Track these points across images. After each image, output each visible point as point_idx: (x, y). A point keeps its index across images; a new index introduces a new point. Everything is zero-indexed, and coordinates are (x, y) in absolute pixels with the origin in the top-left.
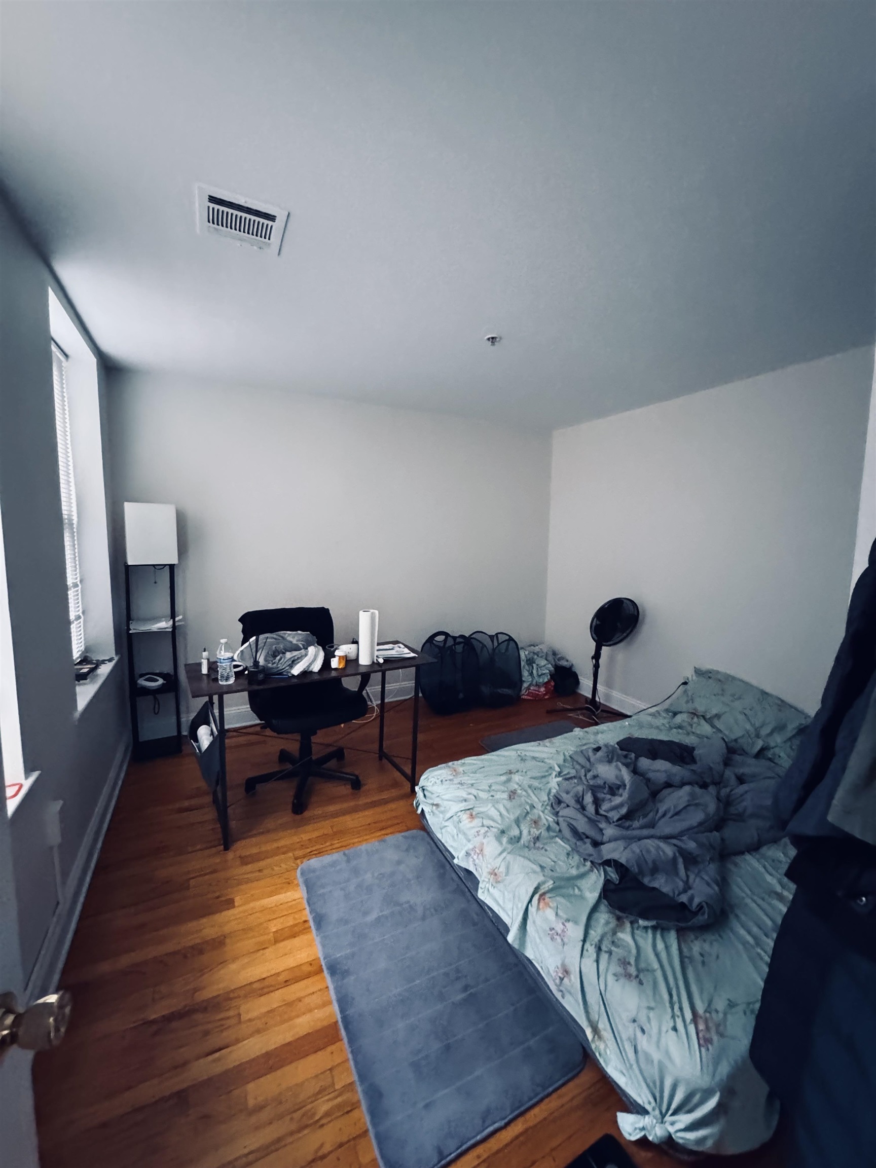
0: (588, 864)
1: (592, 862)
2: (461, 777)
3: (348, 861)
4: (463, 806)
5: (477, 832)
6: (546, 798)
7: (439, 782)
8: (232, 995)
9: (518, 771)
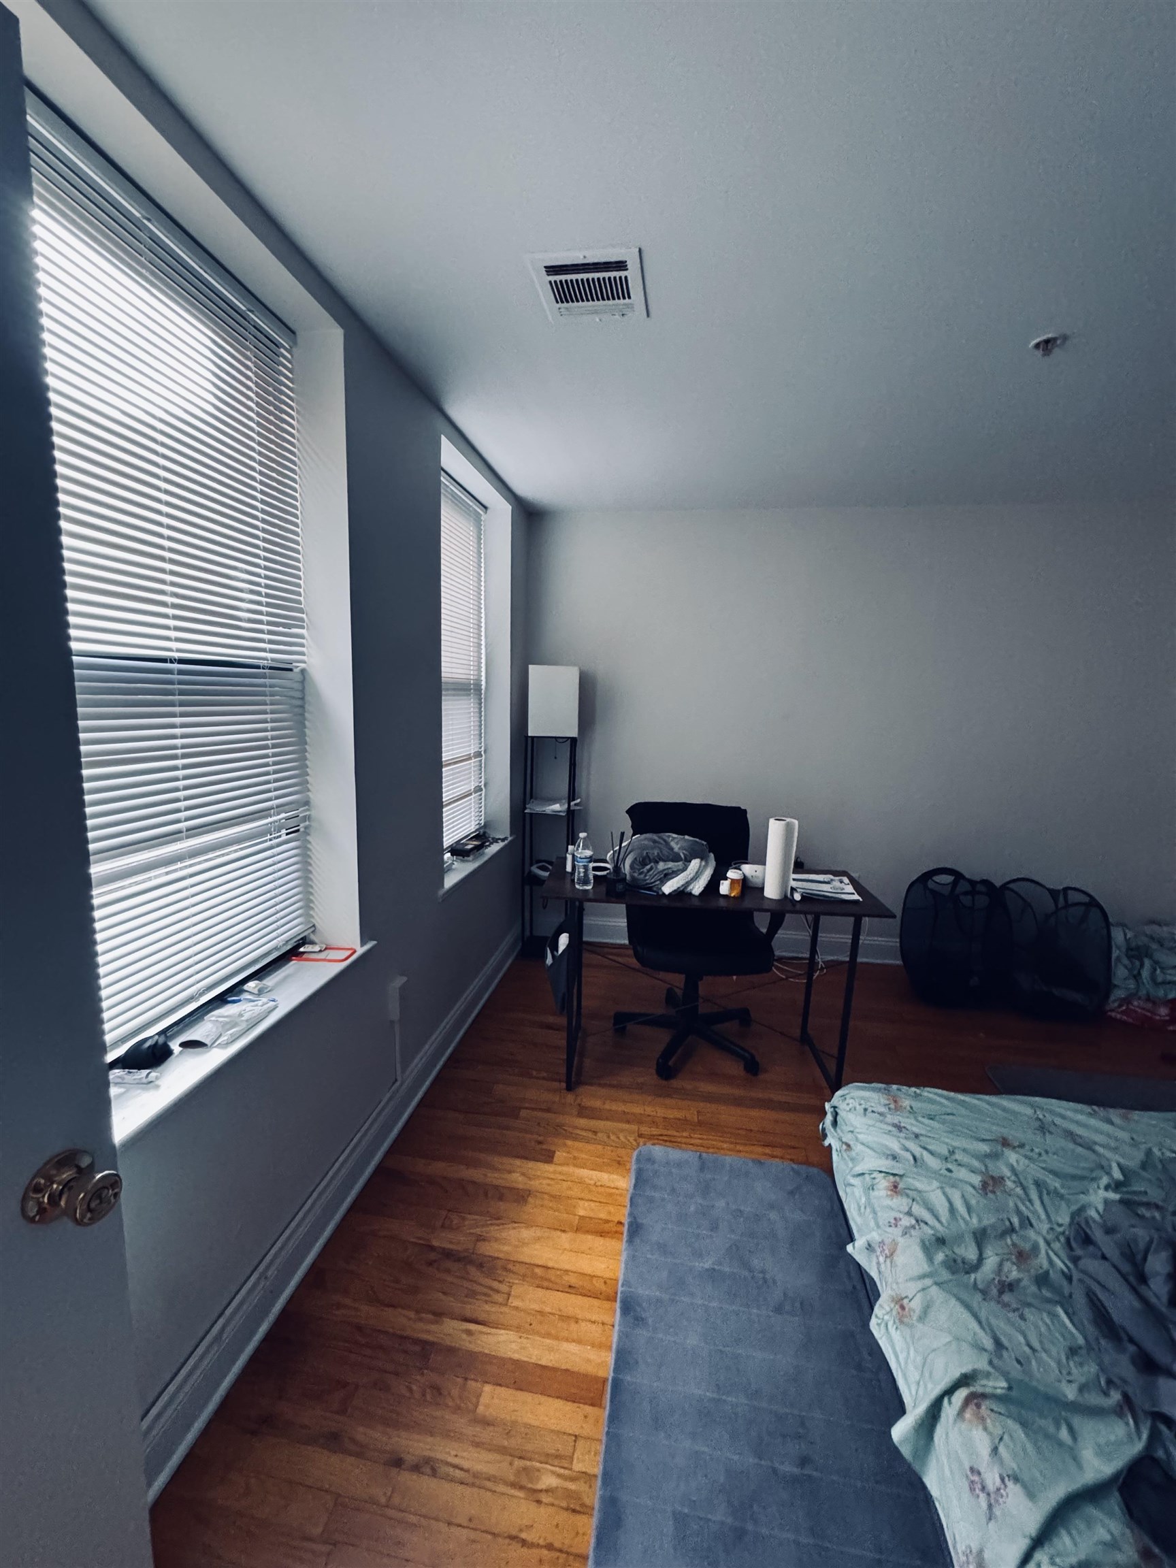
0: (1116, 1396)
1: (1126, 1397)
2: (903, 1117)
3: (702, 1168)
4: (885, 1164)
5: (895, 1219)
6: (1065, 1220)
7: (860, 1109)
8: (510, 1266)
9: (1022, 1146)
